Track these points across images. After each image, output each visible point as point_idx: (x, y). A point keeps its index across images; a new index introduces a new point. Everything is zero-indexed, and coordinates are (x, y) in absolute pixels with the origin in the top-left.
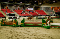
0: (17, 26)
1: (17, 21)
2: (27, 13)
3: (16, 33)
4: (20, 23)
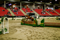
1: (36, 21)
3: (36, 33)
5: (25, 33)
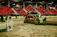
0: (39, 24)
2: (49, 12)
3: (38, 31)
4: (42, 21)
5: (27, 30)
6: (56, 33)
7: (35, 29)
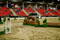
0: (39, 26)
2: (49, 12)
3: (38, 33)
4: (42, 23)
5: (27, 33)
6: (57, 36)
7: (34, 31)
